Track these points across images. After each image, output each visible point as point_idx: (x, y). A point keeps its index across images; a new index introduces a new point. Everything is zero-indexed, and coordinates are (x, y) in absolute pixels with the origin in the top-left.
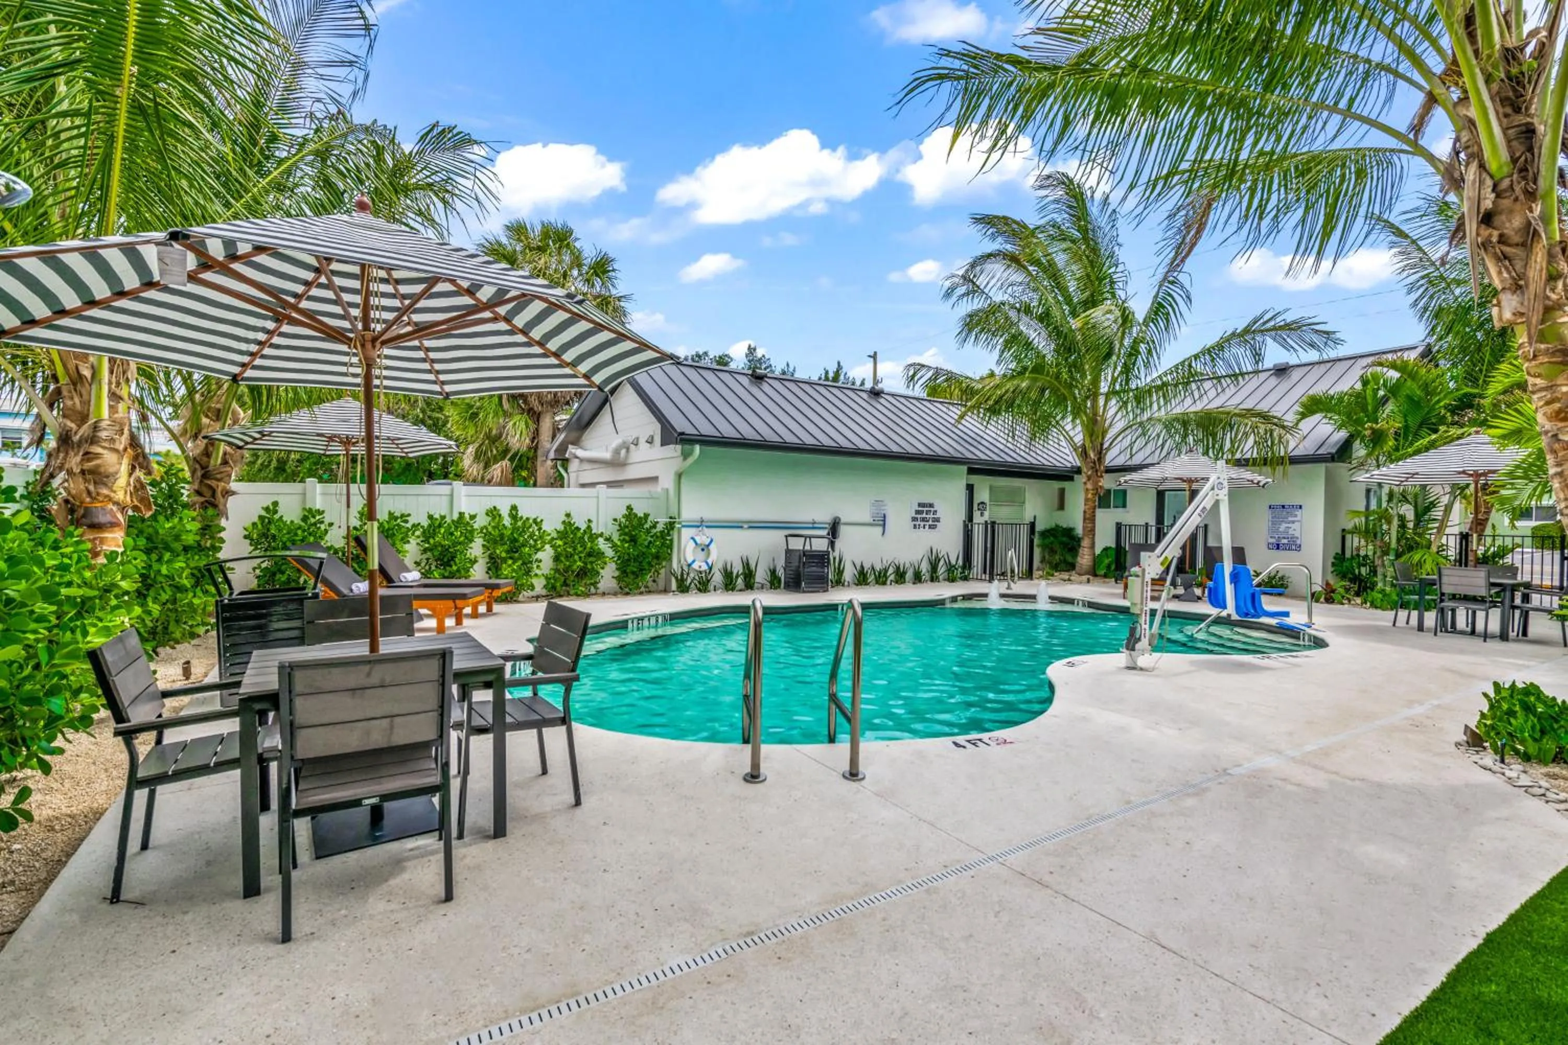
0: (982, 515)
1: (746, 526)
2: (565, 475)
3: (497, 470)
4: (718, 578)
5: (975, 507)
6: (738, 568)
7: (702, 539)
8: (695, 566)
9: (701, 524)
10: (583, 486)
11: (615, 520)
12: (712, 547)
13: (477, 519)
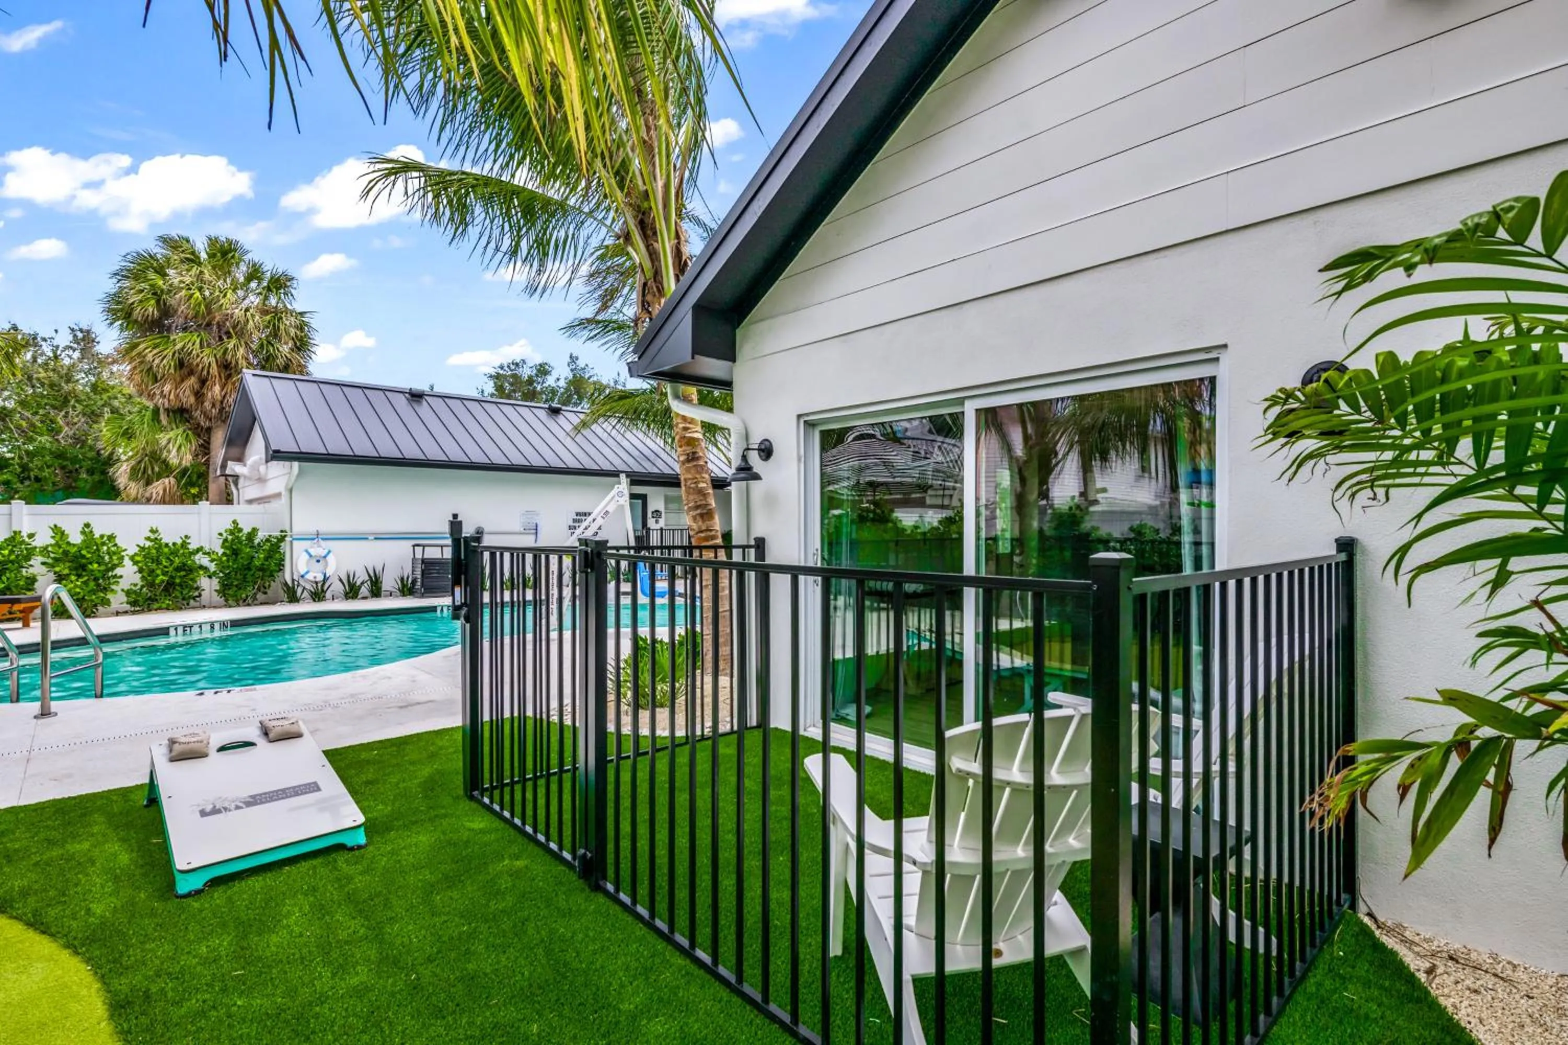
0: (657, 522)
1: (371, 537)
2: (235, 491)
3: (157, 488)
4: (337, 587)
5: (649, 515)
6: (362, 576)
7: (317, 551)
8: (310, 577)
9: (317, 537)
10: (250, 502)
11: (220, 534)
12: (330, 558)
13: (36, 537)
